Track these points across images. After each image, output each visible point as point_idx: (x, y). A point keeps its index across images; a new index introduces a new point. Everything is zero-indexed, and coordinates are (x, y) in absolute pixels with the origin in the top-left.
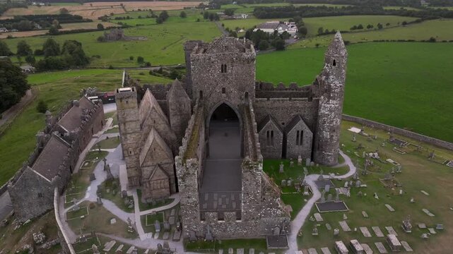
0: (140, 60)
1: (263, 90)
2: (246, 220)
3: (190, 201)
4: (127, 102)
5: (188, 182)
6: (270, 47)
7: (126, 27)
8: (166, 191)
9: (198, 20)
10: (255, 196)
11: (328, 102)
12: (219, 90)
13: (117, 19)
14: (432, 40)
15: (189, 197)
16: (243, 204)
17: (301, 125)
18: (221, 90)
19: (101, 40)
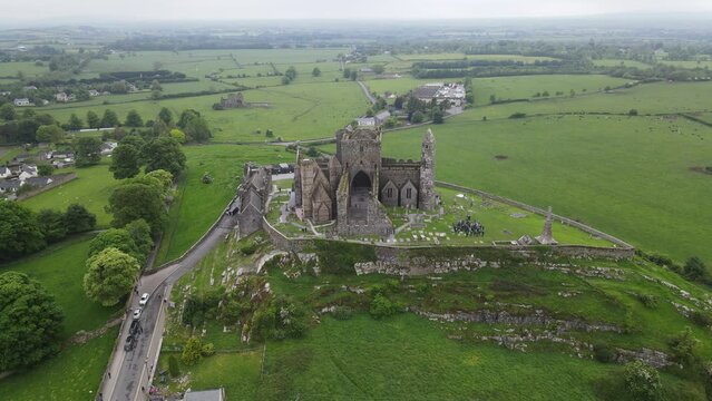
0: (269, 134)
1: (387, 163)
5: (342, 203)
6: (425, 119)
7: (244, 89)
8: (327, 218)
9: (337, 80)
10: (374, 212)
11: (424, 171)
12: (358, 162)
13: (230, 77)
14: (633, 113)
15: (342, 211)
16: (368, 216)
17: (409, 185)
18: (360, 162)
19: (217, 107)
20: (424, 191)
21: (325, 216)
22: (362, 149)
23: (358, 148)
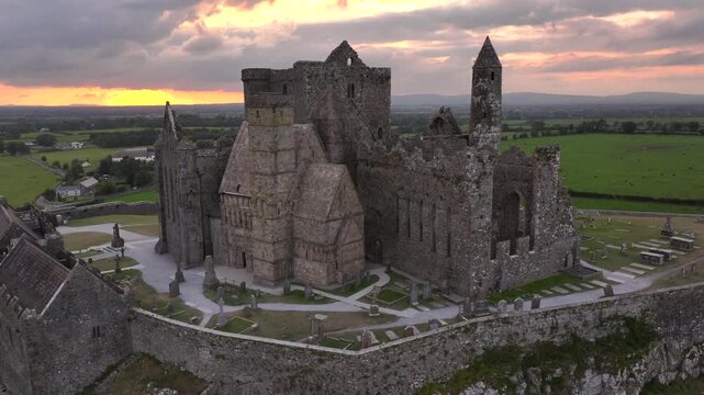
2: (540, 249)
3: (483, 222)
4: (282, 114)
5: (483, 188)
8: (360, 265)
10: (551, 205)
15: (482, 217)
16: (538, 221)
21: (355, 259)
22: (351, 91)
23: (343, 87)
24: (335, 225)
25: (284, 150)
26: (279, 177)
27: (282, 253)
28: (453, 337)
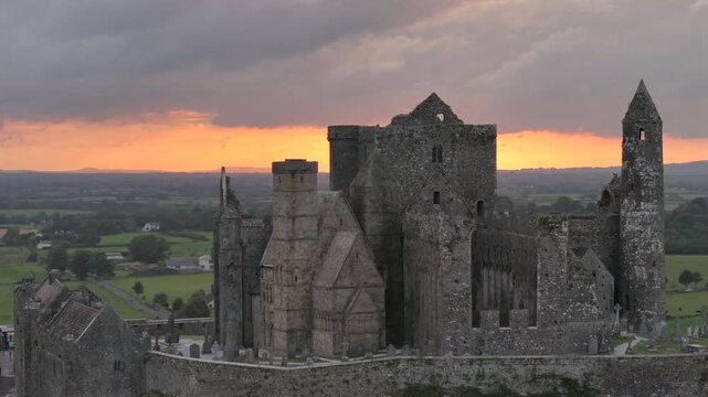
2: (544, 326)
3: (459, 287)
4: (302, 178)
5: (457, 253)
10: (558, 279)
11: (637, 208)
12: (427, 197)
15: (457, 281)
16: (539, 295)
17: (590, 260)
18: (431, 197)
20: (641, 272)
21: (366, 332)
22: (437, 155)
23: (426, 149)
24: (346, 293)
25: (304, 216)
26: (297, 243)
27: (298, 323)
28: (375, 368)
